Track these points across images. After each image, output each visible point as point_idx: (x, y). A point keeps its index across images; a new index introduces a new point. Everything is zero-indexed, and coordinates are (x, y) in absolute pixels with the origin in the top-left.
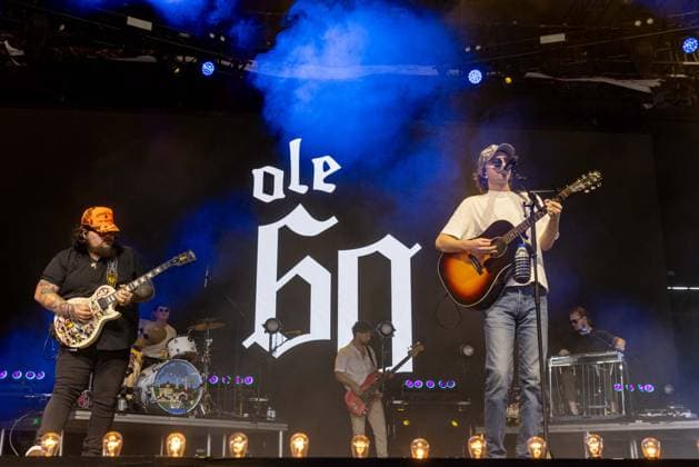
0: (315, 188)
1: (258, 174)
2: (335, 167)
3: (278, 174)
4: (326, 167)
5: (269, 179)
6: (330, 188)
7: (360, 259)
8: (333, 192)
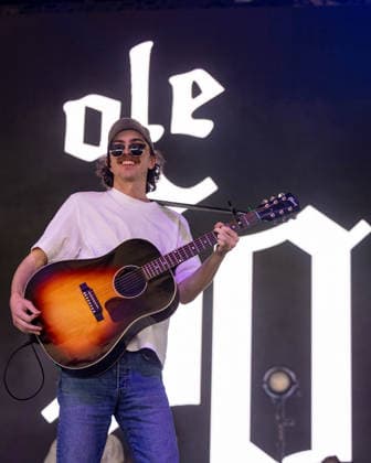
0: (174, 130)
1: (74, 111)
2: (212, 88)
3: (110, 110)
4: (196, 90)
5: (93, 118)
6: (203, 128)
7: (256, 255)
8: (209, 136)
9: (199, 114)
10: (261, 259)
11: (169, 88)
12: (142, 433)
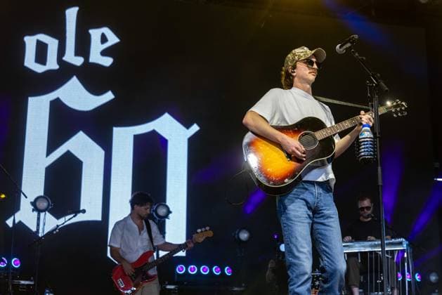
0: (91, 60)
1: (30, 42)
2: (113, 39)
3: (52, 44)
4: (104, 39)
6: (107, 61)
8: (111, 66)
9: (105, 53)
10: (137, 138)
11: (89, 36)
12: (327, 233)
